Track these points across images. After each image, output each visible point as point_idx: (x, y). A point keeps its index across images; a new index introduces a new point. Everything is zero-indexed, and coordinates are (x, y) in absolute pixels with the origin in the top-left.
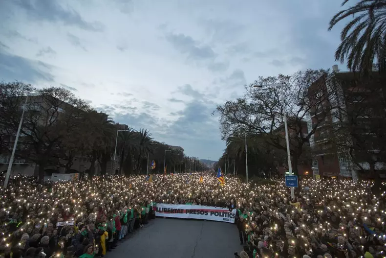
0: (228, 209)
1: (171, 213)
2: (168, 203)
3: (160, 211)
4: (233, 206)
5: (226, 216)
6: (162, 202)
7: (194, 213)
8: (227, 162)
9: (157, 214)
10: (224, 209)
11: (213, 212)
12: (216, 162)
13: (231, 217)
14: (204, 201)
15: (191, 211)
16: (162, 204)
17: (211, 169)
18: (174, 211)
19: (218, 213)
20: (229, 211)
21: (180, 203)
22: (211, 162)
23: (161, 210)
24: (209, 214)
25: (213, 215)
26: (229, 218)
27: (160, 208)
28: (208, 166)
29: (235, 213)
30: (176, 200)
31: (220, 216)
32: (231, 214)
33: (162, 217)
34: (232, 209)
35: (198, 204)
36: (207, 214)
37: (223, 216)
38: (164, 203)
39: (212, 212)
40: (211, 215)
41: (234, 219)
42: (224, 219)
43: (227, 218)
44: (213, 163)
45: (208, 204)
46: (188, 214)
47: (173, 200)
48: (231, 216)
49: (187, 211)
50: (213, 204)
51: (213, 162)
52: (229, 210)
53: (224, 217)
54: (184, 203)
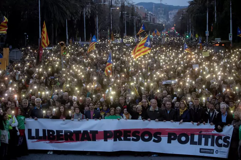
0: (213, 127)
1: (67, 140)
2: (57, 117)
3: (39, 138)
4: (224, 119)
5: (206, 144)
6: (41, 117)
7: (126, 139)
8: (212, 8)
9: (32, 145)
10: (203, 126)
11: (174, 134)
12: (181, 10)
13: (220, 145)
14: (151, 109)
15: (117, 135)
16: (40, 120)
17: (168, 27)
18: (74, 137)
19: (186, 136)
20: (215, 132)
21: (88, 116)
22: (167, 9)
23: (41, 134)
24: (165, 139)
25: (175, 142)
26: (215, 148)
27: (37, 131)
28: (160, 21)
29: (230, 134)
30: (78, 110)
31: (193, 143)
32: (220, 137)
33: (45, 152)
34: (223, 125)
35: (135, 116)
36: (159, 140)
37: (200, 143)
38: (47, 117)
39: (172, 136)
40: (169, 142)
41: (226, 150)
42: (201, 150)
43: (209, 147)
44: (175, 12)
45: (162, 117)
46: (111, 141)
47: (69, 108)
48: (221, 141)
49: (107, 135)
50: (175, 116)
51: (171, 8)
52: (216, 129)
53: (203, 146)
54: (98, 116)
